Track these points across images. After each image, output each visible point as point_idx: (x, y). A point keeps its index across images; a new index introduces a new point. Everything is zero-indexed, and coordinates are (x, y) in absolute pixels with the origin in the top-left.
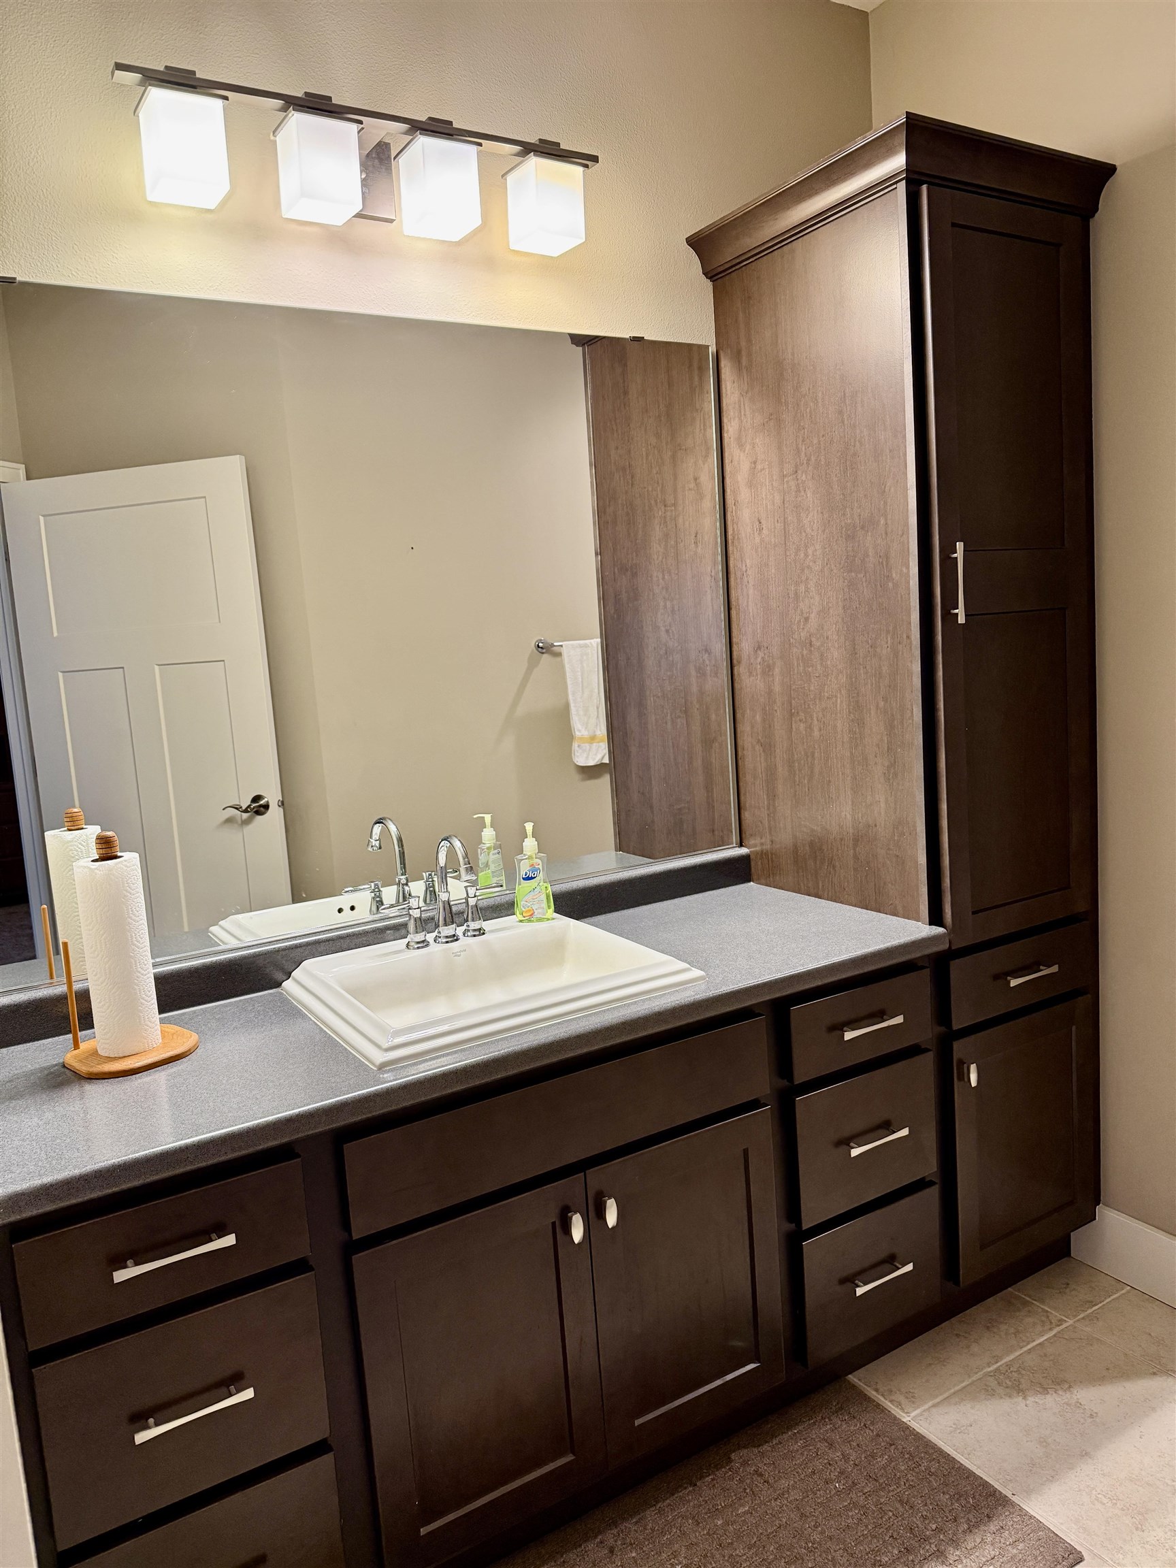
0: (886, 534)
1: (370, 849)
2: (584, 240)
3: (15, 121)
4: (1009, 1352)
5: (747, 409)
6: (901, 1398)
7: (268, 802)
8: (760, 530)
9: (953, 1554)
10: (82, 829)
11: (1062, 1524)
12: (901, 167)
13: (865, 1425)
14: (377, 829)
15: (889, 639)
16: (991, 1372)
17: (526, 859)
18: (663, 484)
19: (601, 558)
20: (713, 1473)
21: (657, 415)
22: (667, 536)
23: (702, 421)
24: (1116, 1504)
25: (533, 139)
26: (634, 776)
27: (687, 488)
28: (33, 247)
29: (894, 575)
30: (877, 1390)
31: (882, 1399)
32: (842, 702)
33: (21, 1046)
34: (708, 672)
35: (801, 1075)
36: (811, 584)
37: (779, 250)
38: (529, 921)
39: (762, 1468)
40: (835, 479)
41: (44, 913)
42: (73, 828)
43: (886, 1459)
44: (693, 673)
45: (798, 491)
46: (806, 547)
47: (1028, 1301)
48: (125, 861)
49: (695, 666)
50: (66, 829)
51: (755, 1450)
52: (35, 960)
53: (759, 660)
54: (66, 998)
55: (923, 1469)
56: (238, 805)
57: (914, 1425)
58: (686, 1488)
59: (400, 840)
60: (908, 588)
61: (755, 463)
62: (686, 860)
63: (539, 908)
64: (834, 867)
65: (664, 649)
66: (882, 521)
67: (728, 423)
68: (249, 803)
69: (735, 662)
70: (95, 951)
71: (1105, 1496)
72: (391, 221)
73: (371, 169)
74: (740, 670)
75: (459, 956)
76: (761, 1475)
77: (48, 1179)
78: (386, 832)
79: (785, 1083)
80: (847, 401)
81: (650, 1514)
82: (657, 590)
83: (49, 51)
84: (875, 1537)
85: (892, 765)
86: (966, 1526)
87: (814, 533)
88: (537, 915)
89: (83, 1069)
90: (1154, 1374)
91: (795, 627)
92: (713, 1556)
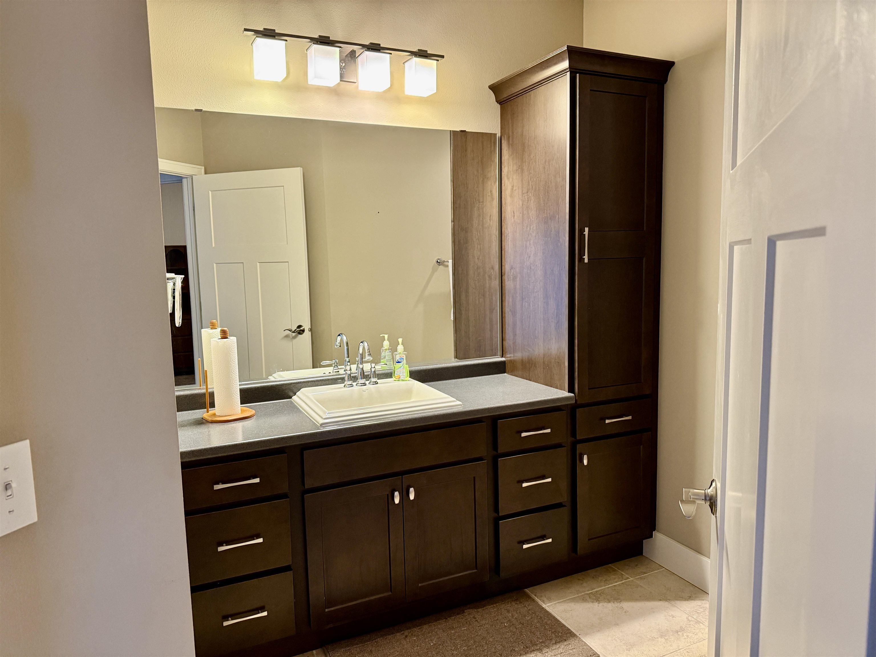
0: (558, 222)
1: (336, 347)
2: (435, 91)
3: (205, 48)
4: (599, 587)
5: (511, 163)
6: (545, 599)
7: (304, 328)
8: (514, 217)
9: (545, 650)
10: (216, 329)
11: (596, 646)
12: (567, 66)
13: (525, 606)
14: (339, 338)
15: (558, 268)
16: (588, 593)
17: (398, 354)
18: (478, 192)
19: (454, 223)
20: (456, 616)
21: (477, 161)
22: (479, 215)
23: (494, 166)
24: (622, 641)
25: (415, 50)
26: (463, 324)
27: (487, 195)
28: (209, 97)
29: (560, 240)
30: (535, 595)
31: (537, 598)
32: (541, 294)
33: (187, 411)
34: (493, 278)
35: (501, 449)
36: (532, 242)
37: (525, 94)
38: (398, 380)
39: (476, 616)
40: (541, 197)
41: (199, 361)
42: (213, 328)
43: (530, 618)
44: (487, 278)
45: (528, 201)
46: (530, 225)
47: (616, 570)
48: (231, 340)
49: (488, 275)
50: (210, 328)
51: (476, 610)
52: (195, 385)
53: (512, 273)
54: (205, 394)
55: (544, 622)
56: (290, 329)
57: (548, 609)
58: (443, 620)
59: (347, 343)
60: (565, 246)
61: (513, 187)
62: (475, 361)
63: (403, 375)
64: (536, 367)
65: (476, 266)
66: (557, 217)
67: (504, 169)
68: (296, 328)
69: (503, 274)
70: (217, 374)
71: (618, 639)
72: (355, 83)
73: (347, 61)
74: (505, 277)
75: (365, 391)
76: (475, 618)
77: (193, 449)
78: (342, 340)
79: (495, 452)
80: (547, 163)
81: (425, 627)
82: (475, 240)
83: (220, 20)
84: (515, 642)
85: (558, 322)
86: (554, 642)
87: (533, 220)
88: (402, 378)
89: (210, 419)
90: (660, 600)
91: (525, 260)
92: (446, 642)
